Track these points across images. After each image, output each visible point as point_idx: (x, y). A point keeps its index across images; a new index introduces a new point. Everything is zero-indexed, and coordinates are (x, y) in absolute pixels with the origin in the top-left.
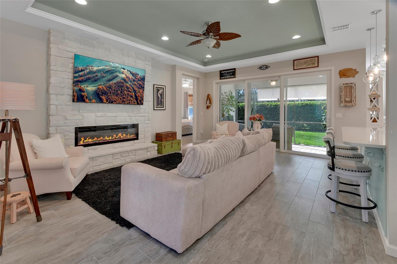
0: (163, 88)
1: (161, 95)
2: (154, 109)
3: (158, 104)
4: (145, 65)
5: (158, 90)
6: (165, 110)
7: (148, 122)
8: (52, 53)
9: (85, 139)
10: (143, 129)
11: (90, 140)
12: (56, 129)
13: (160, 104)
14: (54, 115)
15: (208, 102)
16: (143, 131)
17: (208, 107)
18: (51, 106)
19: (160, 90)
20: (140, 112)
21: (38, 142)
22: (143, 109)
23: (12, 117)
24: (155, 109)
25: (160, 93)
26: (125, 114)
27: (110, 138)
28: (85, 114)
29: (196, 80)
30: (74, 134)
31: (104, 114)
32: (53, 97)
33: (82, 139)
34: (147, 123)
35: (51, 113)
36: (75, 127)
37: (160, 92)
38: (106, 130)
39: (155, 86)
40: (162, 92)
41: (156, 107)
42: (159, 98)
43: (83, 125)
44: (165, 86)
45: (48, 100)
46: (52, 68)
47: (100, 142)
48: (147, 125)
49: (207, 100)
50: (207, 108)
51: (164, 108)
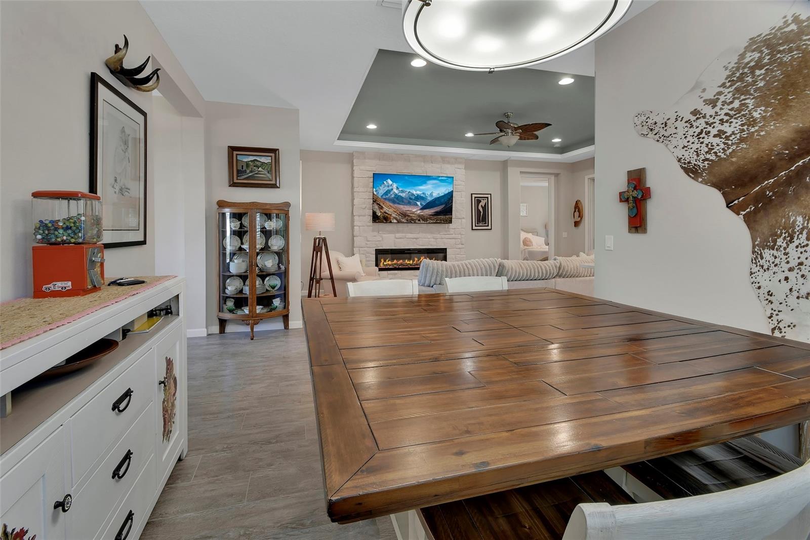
0: (487, 198)
1: (484, 208)
2: (472, 229)
3: (479, 221)
4: (456, 169)
5: (479, 202)
6: (491, 229)
7: (460, 246)
8: (355, 176)
9: (385, 261)
10: (454, 256)
11: (390, 262)
12: (359, 250)
13: (482, 221)
14: (357, 236)
15: (577, 214)
16: (454, 258)
17: (577, 224)
18: (355, 227)
19: (482, 201)
20: (449, 233)
21: (343, 259)
22: (453, 229)
23: (322, 236)
24: (474, 228)
25: (482, 206)
26: (429, 236)
27: (411, 262)
28: (384, 235)
29: (553, 178)
30: (374, 256)
31: (404, 235)
32: (356, 218)
33: (382, 260)
34: (460, 248)
35: (355, 234)
36: (376, 249)
37: (483, 203)
38: (406, 253)
39: (474, 196)
40: (486, 203)
41: (476, 226)
42: (481, 212)
43: (382, 247)
44: (491, 194)
45: (353, 221)
46: (355, 190)
47: (400, 267)
48: (459, 250)
49: (575, 211)
50: (575, 226)
51: (489, 227)
